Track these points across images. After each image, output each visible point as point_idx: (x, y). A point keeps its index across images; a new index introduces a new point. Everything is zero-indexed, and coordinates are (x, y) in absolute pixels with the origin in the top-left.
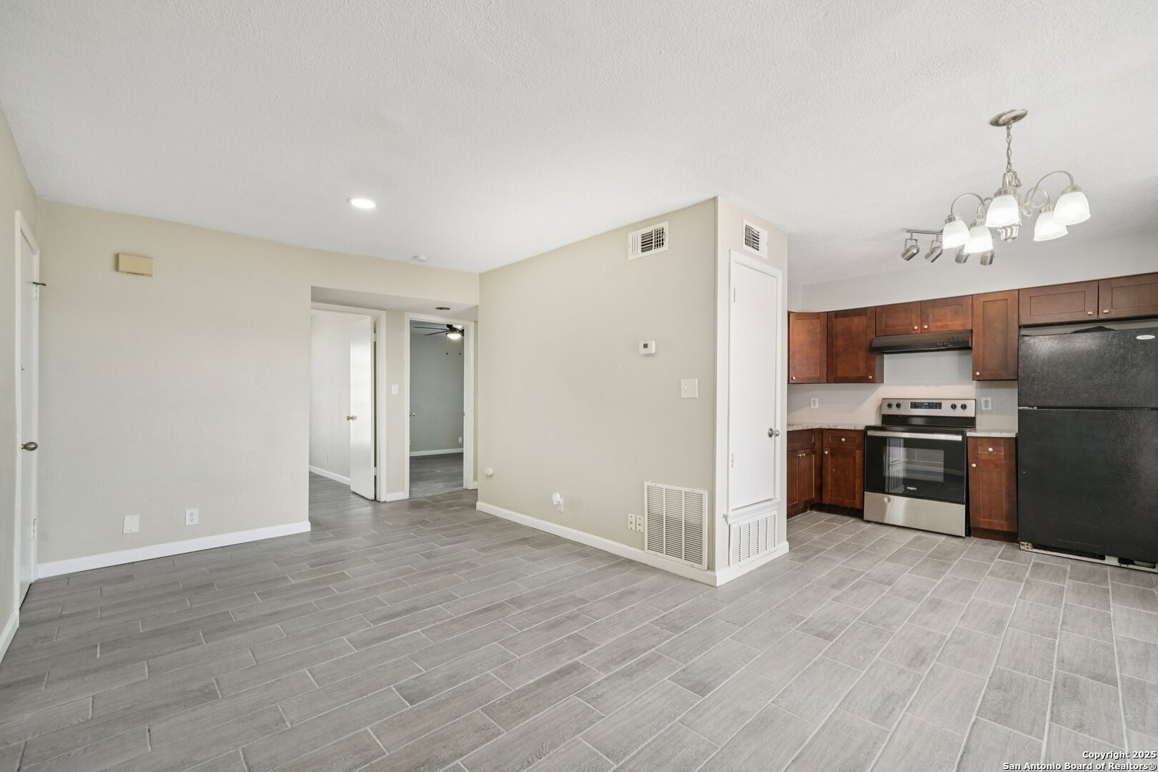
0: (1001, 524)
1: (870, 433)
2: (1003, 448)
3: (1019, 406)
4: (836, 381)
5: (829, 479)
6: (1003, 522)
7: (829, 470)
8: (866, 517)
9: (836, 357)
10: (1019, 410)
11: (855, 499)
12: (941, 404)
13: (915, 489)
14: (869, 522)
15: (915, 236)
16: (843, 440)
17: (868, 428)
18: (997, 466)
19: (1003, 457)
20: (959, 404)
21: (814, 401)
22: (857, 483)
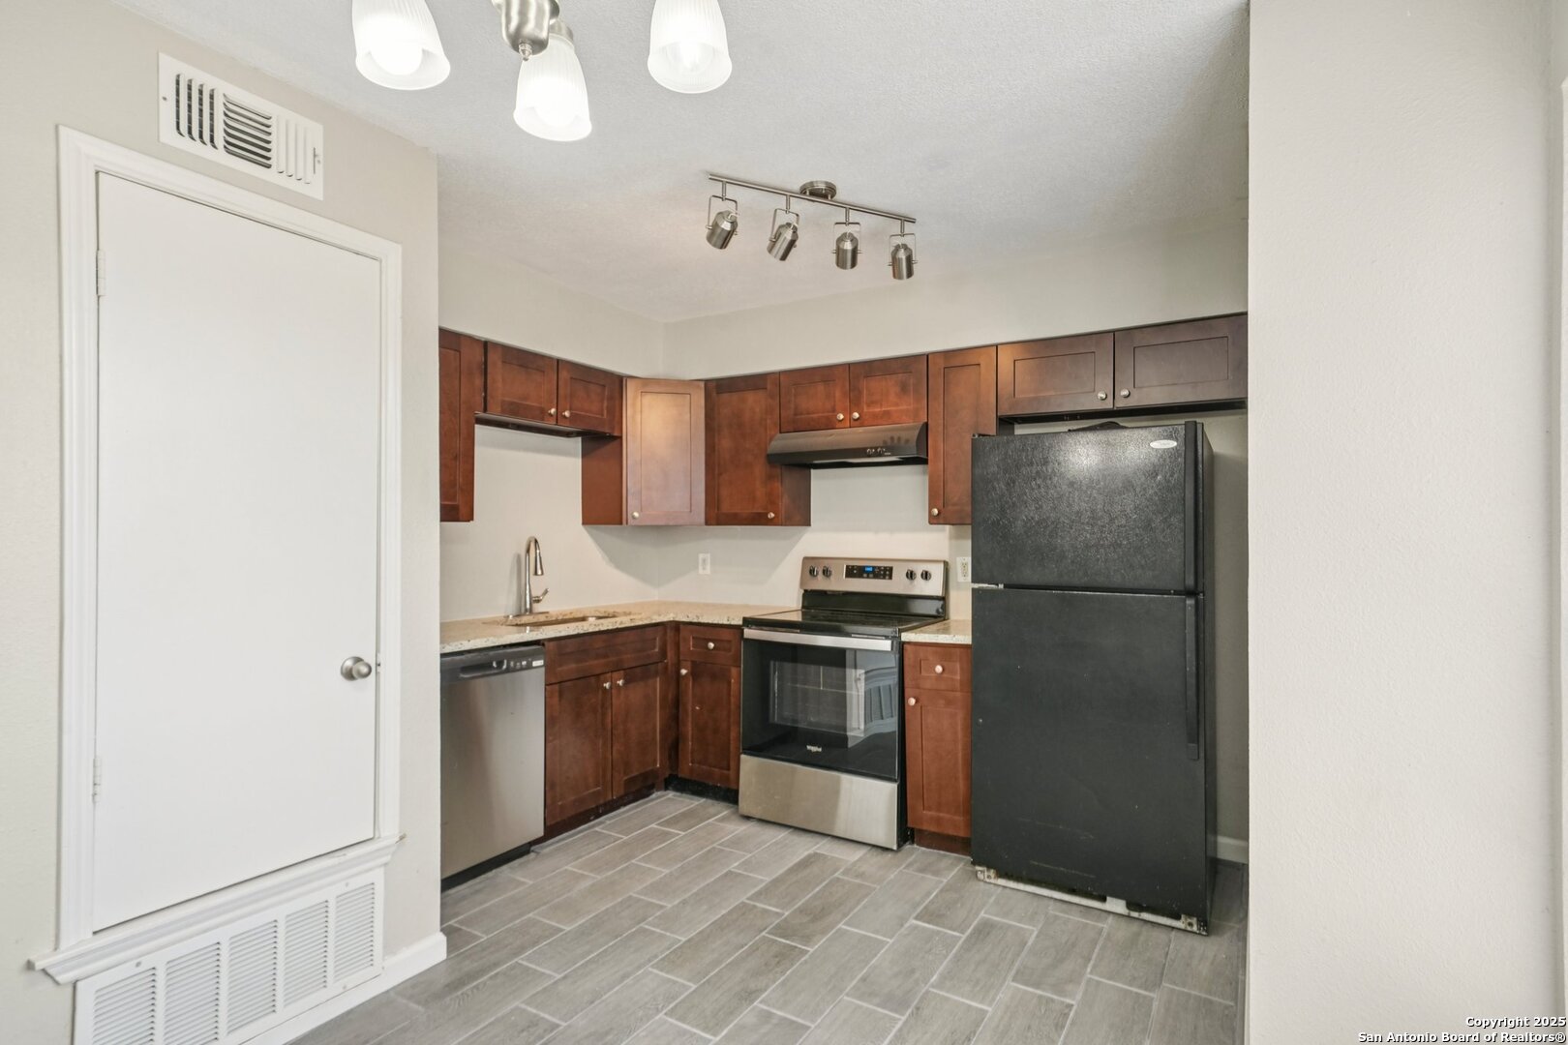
0: (955, 824)
1: (750, 633)
2: (958, 665)
3: (973, 581)
4: (719, 523)
5: (689, 729)
6: (959, 819)
7: (690, 709)
8: (745, 804)
9: (720, 474)
10: (973, 590)
11: (728, 769)
12: (891, 569)
13: (820, 750)
14: (748, 818)
15: (732, 192)
16: (711, 645)
17: (749, 622)
18: (949, 703)
19: (958, 685)
20: (919, 569)
21: (704, 561)
22: (733, 735)
